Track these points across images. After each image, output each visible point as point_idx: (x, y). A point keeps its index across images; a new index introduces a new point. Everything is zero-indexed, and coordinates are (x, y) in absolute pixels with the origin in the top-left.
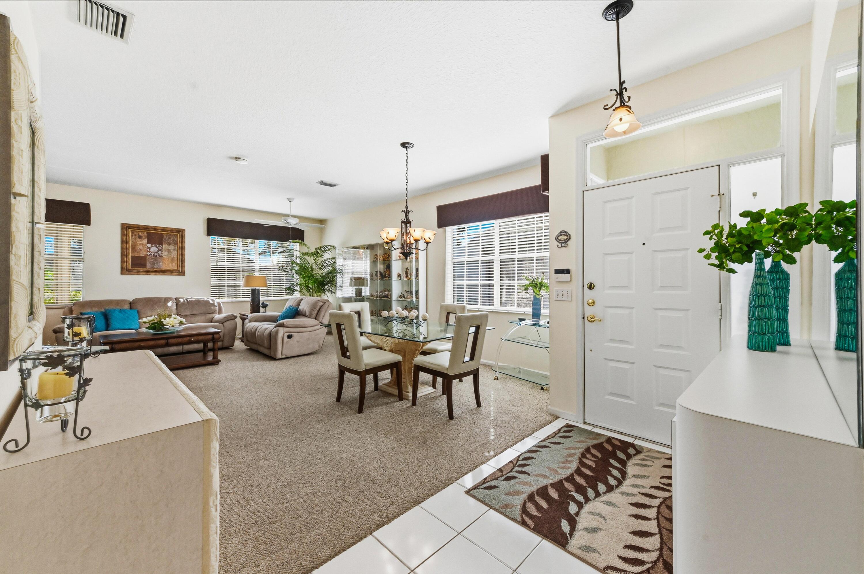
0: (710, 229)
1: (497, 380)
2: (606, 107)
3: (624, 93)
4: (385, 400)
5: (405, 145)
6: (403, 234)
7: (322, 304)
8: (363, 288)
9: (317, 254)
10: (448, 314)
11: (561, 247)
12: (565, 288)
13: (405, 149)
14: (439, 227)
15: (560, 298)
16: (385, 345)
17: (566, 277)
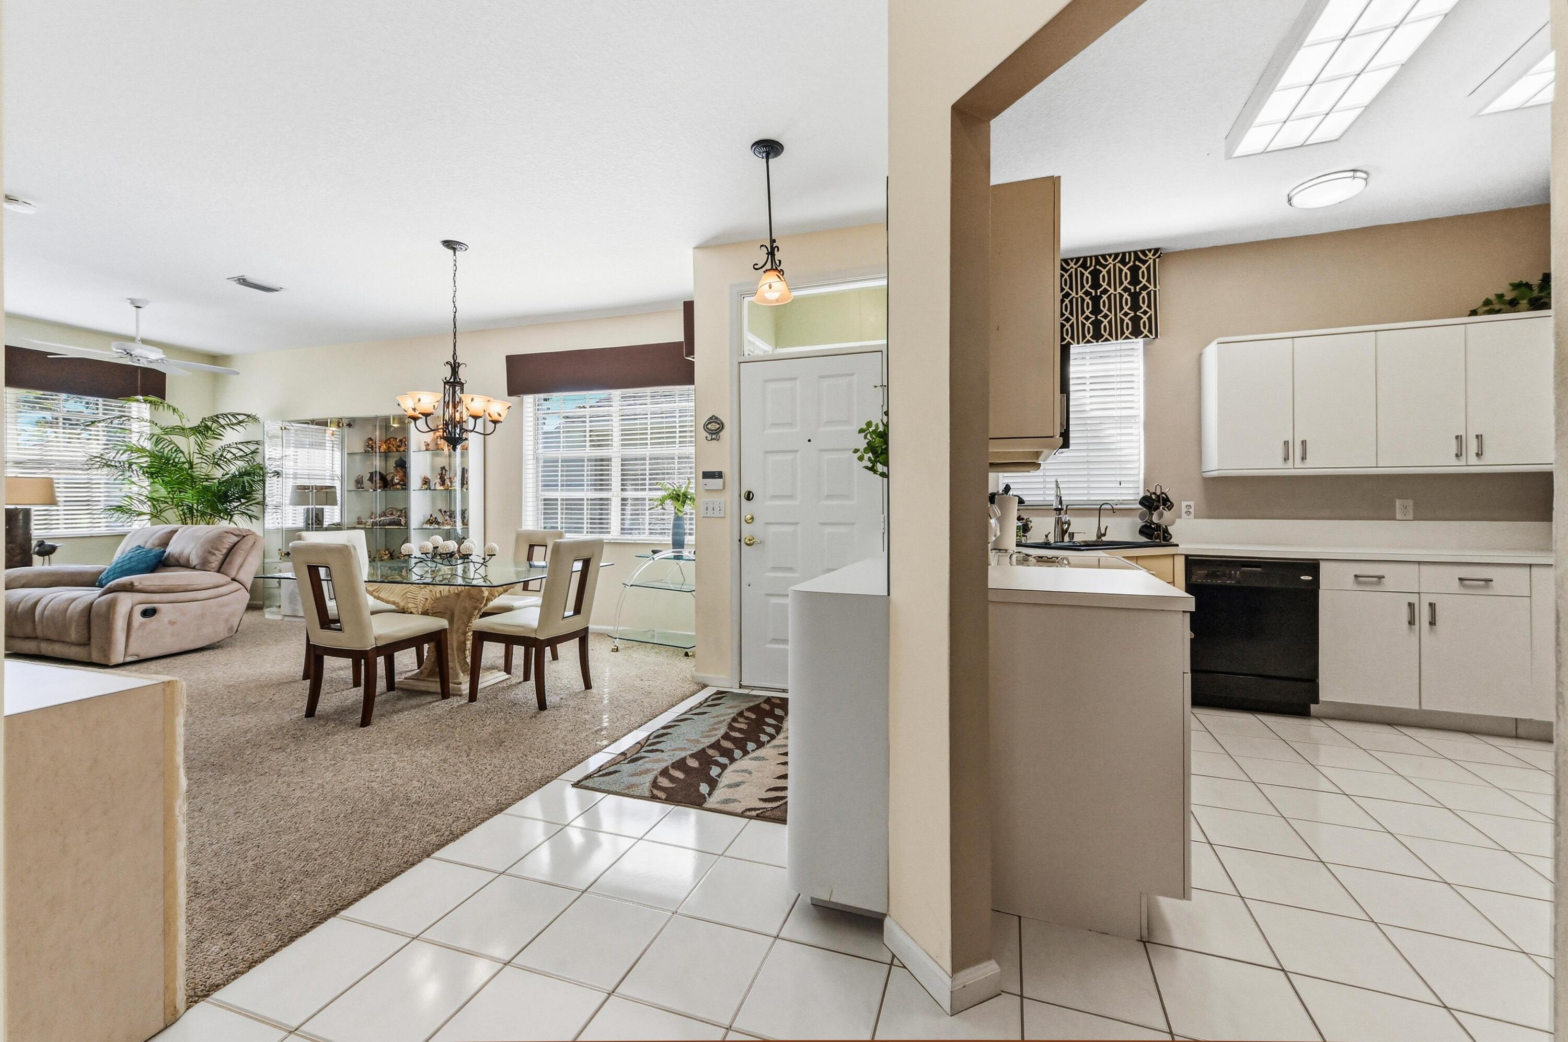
0: (864, 427)
1: (617, 651)
2: (756, 267)
3: (776, 252)
4: (414, 702)
5: (450, 244)
6: (446, 405)
7: (235, 539)
8: (327, 509)
9: (204, 430)
10: (532, 547)
11: (712, 439)
12: (717, 499)
13: (451, 252)
14: (511, 393)
15: (710, 514)
16: (410, 605)
17: (715, 483)
